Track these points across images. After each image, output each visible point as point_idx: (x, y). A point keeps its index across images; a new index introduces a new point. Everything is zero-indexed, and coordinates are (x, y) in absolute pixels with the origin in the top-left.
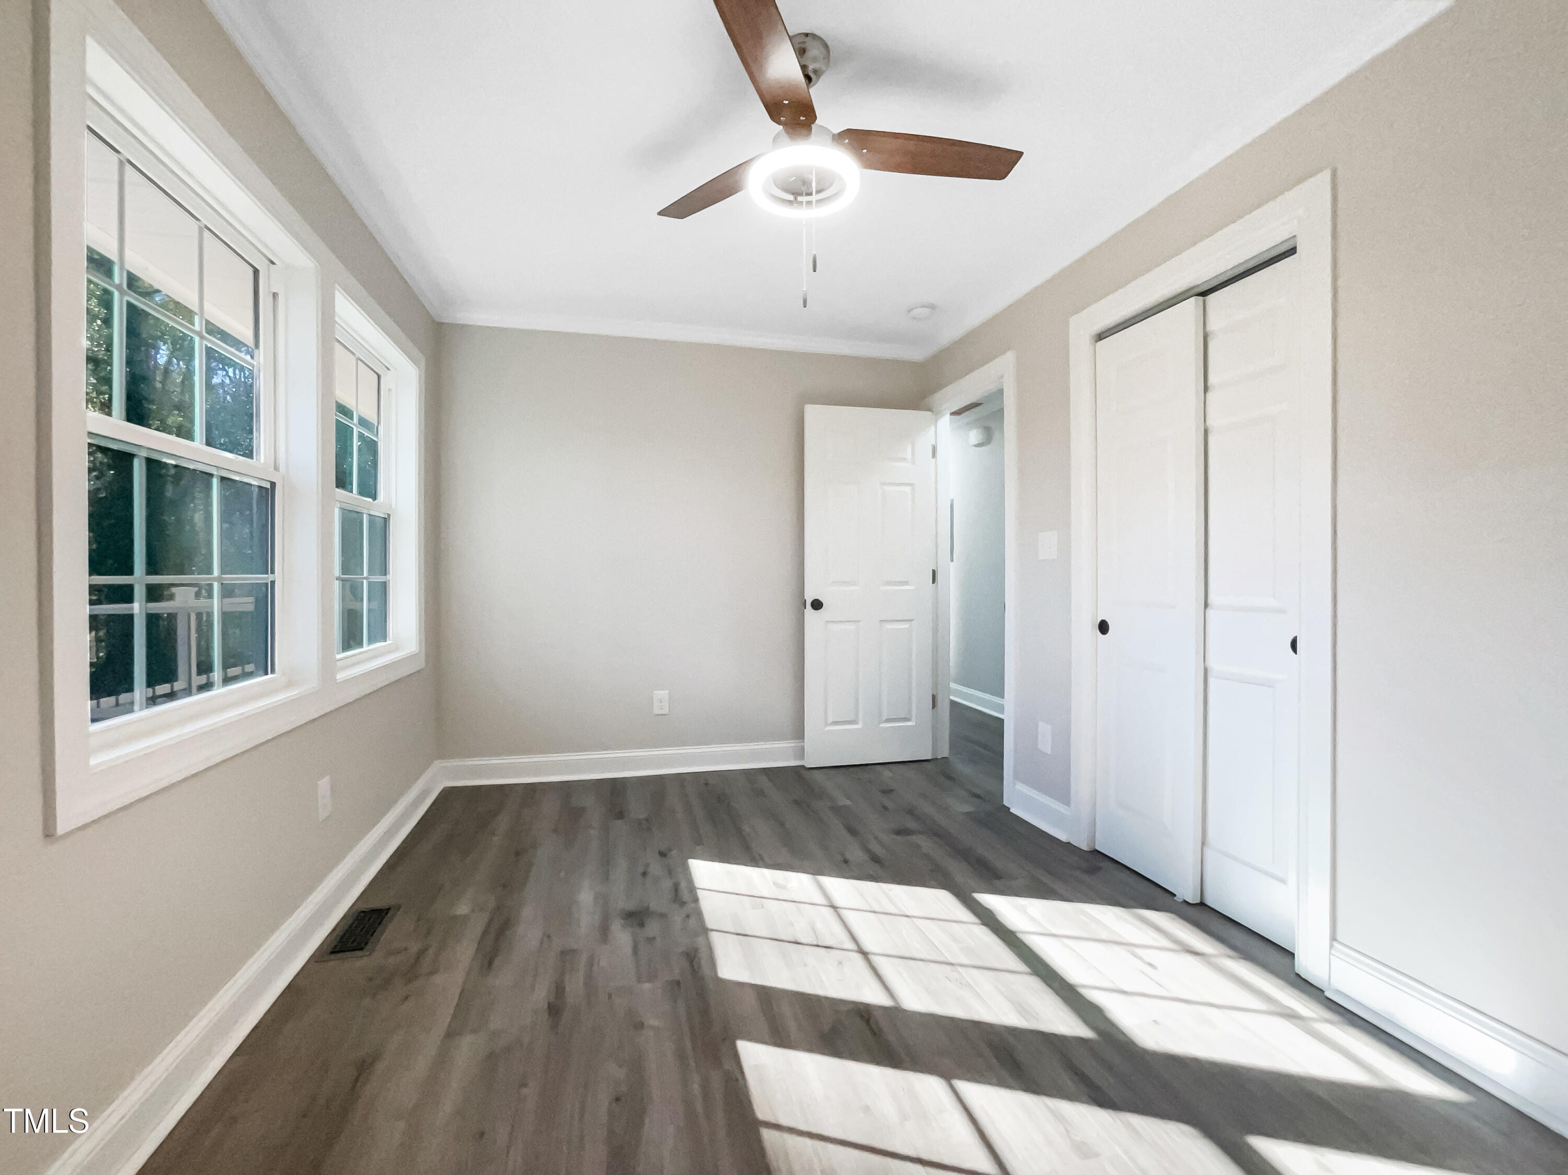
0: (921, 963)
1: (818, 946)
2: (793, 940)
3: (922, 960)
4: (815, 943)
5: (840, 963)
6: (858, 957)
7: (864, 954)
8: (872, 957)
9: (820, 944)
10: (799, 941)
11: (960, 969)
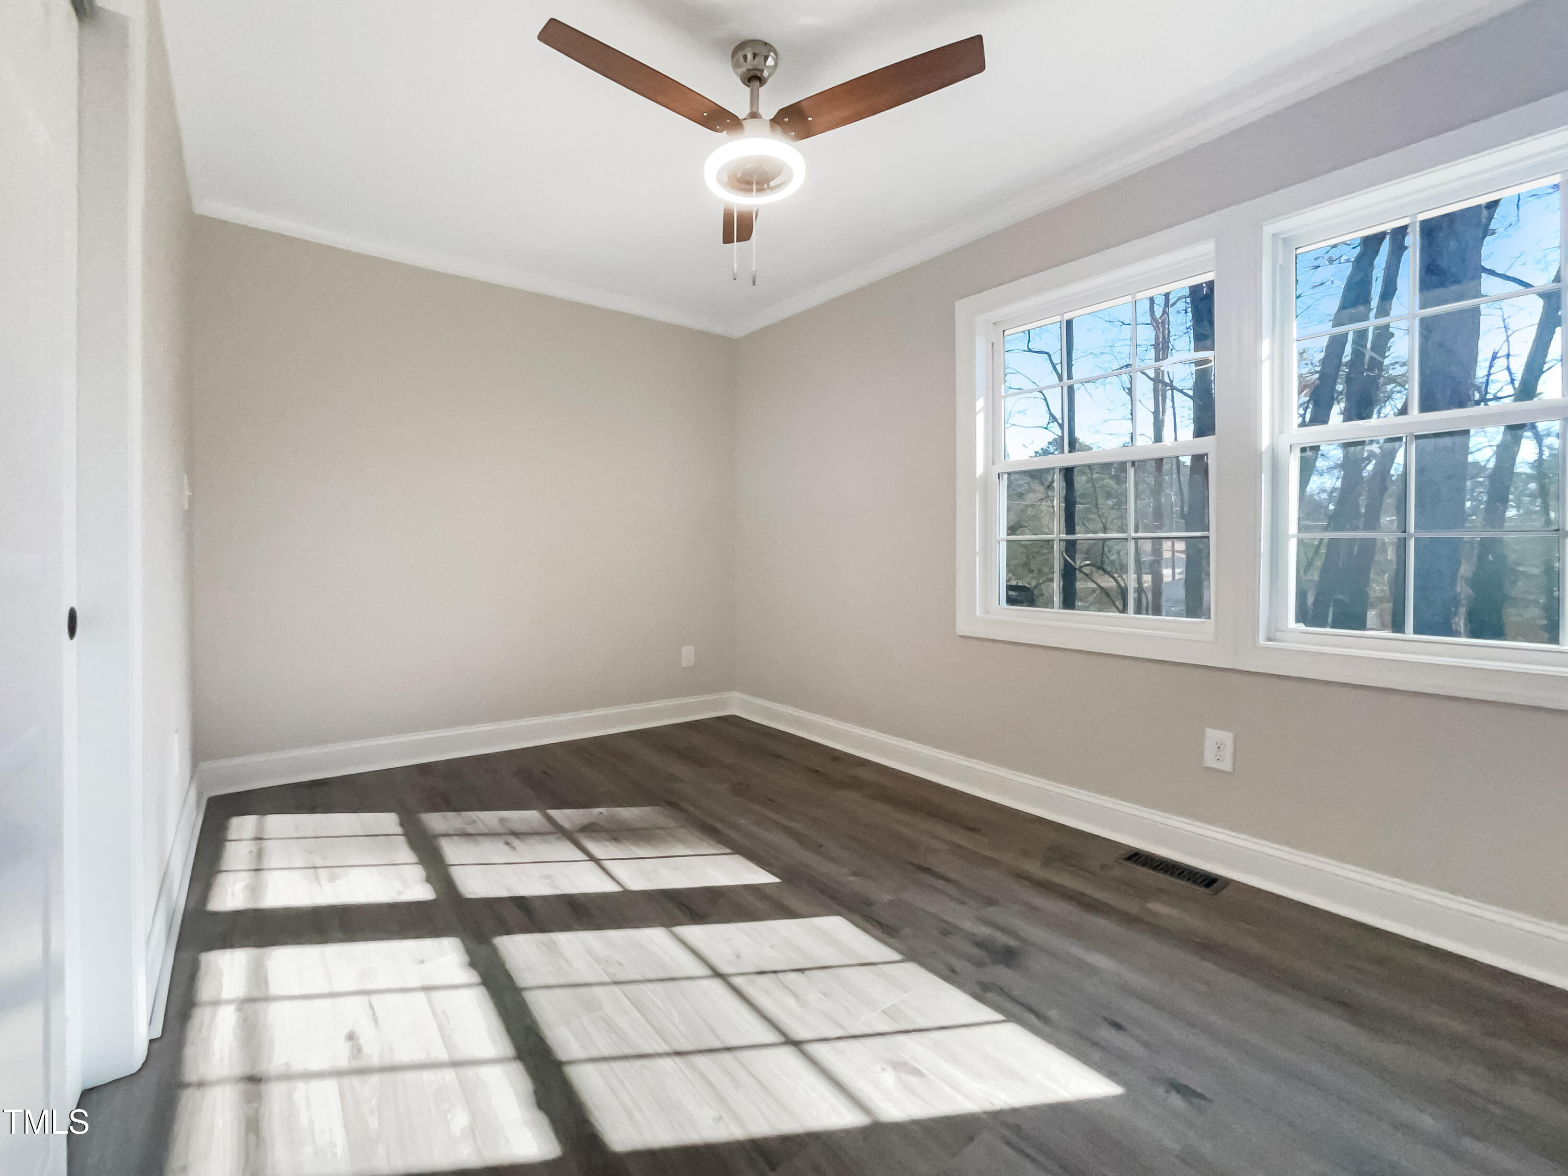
0: (652, 976)
1: (775, 972)
2: (807, 972)
3: (650, 981)
4: (780, 975)
5: (738, 957)
6: (725, 969)
7: (717, 974)
8: (708, 972)
9: (773, 975)
10: (799, 973)
11: (607, 979)
